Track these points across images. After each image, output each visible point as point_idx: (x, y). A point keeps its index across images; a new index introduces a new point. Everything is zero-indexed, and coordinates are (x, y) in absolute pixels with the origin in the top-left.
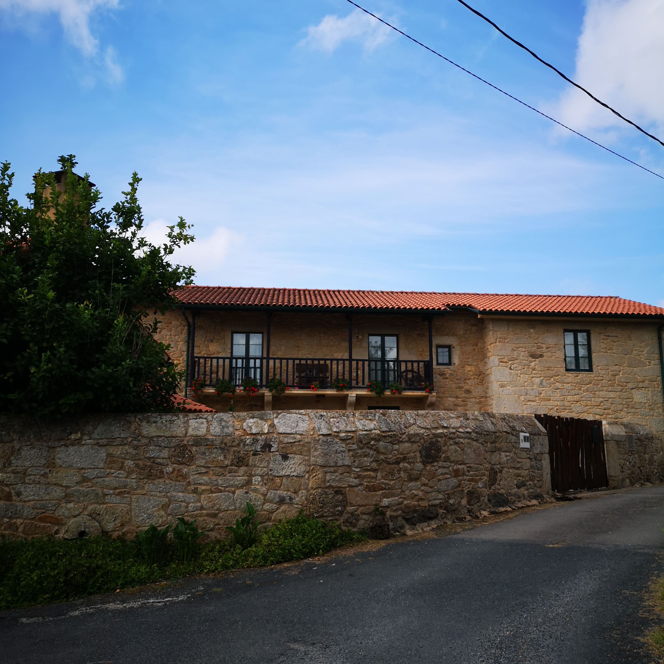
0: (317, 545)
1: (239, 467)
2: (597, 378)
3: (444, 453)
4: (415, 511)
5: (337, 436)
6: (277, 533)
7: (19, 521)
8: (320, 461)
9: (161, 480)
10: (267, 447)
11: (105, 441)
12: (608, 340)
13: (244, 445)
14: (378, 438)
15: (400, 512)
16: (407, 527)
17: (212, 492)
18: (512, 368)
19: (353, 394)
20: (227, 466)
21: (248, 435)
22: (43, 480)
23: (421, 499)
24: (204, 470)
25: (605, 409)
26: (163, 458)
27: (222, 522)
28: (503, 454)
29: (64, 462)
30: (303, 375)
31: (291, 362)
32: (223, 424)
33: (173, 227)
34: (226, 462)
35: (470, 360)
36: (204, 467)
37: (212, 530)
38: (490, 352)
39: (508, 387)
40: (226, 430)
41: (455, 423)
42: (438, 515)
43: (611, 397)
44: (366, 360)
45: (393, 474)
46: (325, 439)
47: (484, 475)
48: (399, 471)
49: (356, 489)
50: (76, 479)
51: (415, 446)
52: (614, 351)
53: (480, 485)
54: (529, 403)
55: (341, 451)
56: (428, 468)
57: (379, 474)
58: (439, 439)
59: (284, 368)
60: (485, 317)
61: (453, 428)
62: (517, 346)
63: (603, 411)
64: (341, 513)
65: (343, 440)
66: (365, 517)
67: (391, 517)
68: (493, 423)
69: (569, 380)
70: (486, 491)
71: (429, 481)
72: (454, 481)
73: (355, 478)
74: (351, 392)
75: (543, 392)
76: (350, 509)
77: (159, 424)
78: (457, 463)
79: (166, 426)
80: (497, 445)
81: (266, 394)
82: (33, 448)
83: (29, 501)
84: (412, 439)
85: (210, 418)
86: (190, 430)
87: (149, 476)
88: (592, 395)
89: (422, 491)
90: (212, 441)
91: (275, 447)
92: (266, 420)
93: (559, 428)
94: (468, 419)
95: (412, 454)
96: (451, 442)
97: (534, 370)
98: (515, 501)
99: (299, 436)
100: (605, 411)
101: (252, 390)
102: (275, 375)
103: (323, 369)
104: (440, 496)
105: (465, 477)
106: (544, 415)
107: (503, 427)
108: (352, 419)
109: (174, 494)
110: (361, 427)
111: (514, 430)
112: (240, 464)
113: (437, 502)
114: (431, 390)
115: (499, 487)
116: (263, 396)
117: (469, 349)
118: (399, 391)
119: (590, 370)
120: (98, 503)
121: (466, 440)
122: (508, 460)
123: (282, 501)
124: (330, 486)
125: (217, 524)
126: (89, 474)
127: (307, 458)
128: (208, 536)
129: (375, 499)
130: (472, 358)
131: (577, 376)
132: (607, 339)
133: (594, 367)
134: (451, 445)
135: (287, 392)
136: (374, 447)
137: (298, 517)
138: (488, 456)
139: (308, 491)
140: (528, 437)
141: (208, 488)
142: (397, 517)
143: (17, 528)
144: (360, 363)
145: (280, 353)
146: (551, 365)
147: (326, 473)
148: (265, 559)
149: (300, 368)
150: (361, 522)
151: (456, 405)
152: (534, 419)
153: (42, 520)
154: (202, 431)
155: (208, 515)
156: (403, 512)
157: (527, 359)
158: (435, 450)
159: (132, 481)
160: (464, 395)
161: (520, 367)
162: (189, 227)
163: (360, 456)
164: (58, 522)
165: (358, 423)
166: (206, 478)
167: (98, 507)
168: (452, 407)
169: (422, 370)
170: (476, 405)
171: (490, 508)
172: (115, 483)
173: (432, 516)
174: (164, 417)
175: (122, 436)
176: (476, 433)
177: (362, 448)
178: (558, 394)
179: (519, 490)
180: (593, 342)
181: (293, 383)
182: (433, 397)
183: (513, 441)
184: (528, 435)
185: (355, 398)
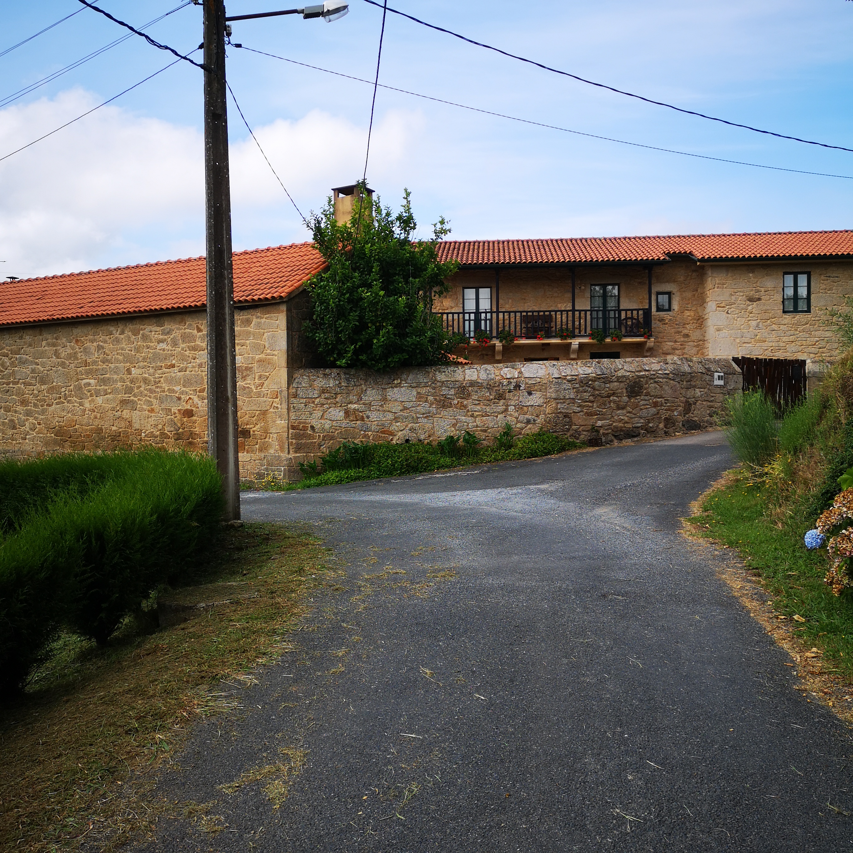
0: (553, 448)
1: (500, 400)
2: (814, 319)
3: (645, 389)
4: (621, 431)
5: (565, 379)
6: (527, 441)
7: (370, 433)
8: (553, 395)
9: (450, 409)
10: (517, 386)
11: (415, 385)
12: (829, 281)
13: (502, 386)
14: (594, 380)
15: (610, 431)
16: (615, 441)
17: (483, 416)
18: (729, 312)
19: (575, 343)
20: (492, 399)
21: (504, 379)
22: (381, 409)
23: (627, 423)
24: (477, 402)
25: (820, 348)
26: (451, 395)
27: (490, 435)
28: (697, 390)
29: (392, 398)
30: (529, 325)
31: (518, 315)
32: (488, 372)
33: (436, 224)
34: (491, 397)
35: (689, 306)
36: (477, 400)
37: (484, 440)
38: (708, 297)
39: (724, 331)
40: (489, 376)
41: (656, 367)
42: (640, 434)
43: (826, 336)
44: (588, 310)
45: (605, 405)
46: (557, 380)
47: (679, 406)
48: (610, 402)
49: (579, 414)
50: (400, 408)
51: (622, 384)
52: (833, 291)
53: (676, 413)
54: (744, 345)
55: (568, 389)
56: (632, 400)
57: (595, 404)
58: (642, 379)
59: (513, 320)
60: (703, 264)
61: (653, 371)
62: (735, 290)
63: (818, 350)
64: (568, 430)
65: (569, 381)
66: (585, 433)
67: (603, 433)
68: (689, 366)
69: (786, 321)
70: (680, 418)
71: (633, 410)
72: (653, 410)
73: (578, 407)
74: (574, 341)
75: (759, 334)
76: (574, 427)
77: (447, 373)
78: (656, 397)
79: (451, 374)
80: (692, 383)
81: (496, 345)
82: (374, 389)
83: (374, 421)
84: (619, 380)
85: (479, 368)
86: (467, 376)
87: (443, 406)
88: (808, 335)
89: (628, 416)
90: (481, 384)
91: (522, 387)
92: (516, 369)
93: (757, 368)
94: (667, 363)
95: (620, 391)
96: (652, 381)
97: (751, 313)
98: (707, 426)
99: (539, 379)
100: (820, 350)
101: (485, 341)
102: (504, 326)
103: (547, 318)
104: (642, 421)
105: (663, 408)
106: (742, 357)
107: (699, 368)
108: (576, 367)
109: (459, 417)
110: (582, 372)
111: (709, 371)
112: (500, 398)
113: (639, 425)
114: (649, 336)
115: (692, 415)
116: (494, 346)
117: (689, 294)
118: (619, 337)
119: (809, 311)
120: (414, 423)
121: (665, 380)
122: (702, 395)
123: (528, 422)
124: (561, 412)
125: (487, 436)
126: (408, 405)
127: (544, 394)
128: (482, 444)
129: (592, 421)
130: (692, 303)
131: (794, 318)
132: (827, 280)
133: (812, 307)
134: (651, 383)
135: (515, 342)
136: (591, 386)
137: (539, 432)
138: (683, 391)
139: (546, 415)
140: (722, 376)
141: (480, 413)
142: (608, 434)
143: (369, 437)
144: (583, 314)
145: (507, 306)
146: (768, 308)
147: (558, 403)
148: (520, 455)
149: (526, 319)
150: (582, 436)
151: (674, 349)
152: (731, 361)
153: (382, 432)
154: (474, 377)
155: (481, 431)
156: (613, 431)
157: (744, 303)
158: (638, 387)
159: (433, 409)
160: (682, 339)
161: (737, 311)
162: (447, 222)
163: (582, 392)
164: (392, 434)
165: (579, 370)
166: (478, 407)
167: (415, 425)
168: (670, 351)
169: (641, 317)
170: (694, 348)
171: (683, 431)
172: (423, 411)
173: (635, 434)
174: (449, 368)
175: (425, 381)
176: (674, 374)
177: (583, 387)
178: (773, 336)
179: (711, 419)
180: (812, 284)
181: (521, 334)
182: (651, 342)
183: (707, 379)
184: (722, 374)
185: (578, 346)
